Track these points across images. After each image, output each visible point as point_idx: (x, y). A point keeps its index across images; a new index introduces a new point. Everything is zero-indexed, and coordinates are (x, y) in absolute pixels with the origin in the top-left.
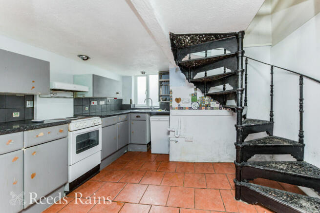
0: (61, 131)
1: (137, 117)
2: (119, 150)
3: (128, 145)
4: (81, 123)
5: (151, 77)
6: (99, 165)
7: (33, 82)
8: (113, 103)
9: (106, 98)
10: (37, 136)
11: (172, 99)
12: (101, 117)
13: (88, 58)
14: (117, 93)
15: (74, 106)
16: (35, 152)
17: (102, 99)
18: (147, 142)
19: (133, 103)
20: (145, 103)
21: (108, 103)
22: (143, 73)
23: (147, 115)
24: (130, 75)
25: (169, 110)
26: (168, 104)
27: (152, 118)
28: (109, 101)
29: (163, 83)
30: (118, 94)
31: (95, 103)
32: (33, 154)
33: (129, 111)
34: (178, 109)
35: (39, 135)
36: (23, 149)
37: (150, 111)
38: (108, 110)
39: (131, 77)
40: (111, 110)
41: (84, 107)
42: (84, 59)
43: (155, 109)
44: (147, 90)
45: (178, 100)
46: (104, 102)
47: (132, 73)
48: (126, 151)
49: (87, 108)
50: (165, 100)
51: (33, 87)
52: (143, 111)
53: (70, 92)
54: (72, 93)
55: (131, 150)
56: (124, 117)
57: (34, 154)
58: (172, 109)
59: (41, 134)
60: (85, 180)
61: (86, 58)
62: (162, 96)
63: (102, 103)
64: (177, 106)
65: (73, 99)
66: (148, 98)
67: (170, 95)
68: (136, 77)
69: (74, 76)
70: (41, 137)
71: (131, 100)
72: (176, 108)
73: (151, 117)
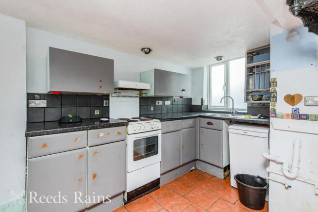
0: (119, 133)
1: (209, 123)
2: (183, 165)
3: (195, 160)
4: (139, 126)
5: (232, 64)
6: (159, 179)
7: (101, 81)
8: (180, 103)
9: (172, 97)
10: (98, 136)
11: (275, 97)
12: (162, 120)
13: (150, 50)
14: (183, 90)
15: (140, 105)
16: (96, 153)
17: (168, 98)
18: (224, 165)
19: (205, 103)
20: (223, 104)
21: (174, 103)
22: (219, 58)
23: (224, 123)
24: (202, 66)
25: (268, 117)
26: (267, 106)
27: (233, 128)
28: (176, 100)
29: (255, 70)
30: (184, 92)
31: (161, 103)
32: (94, 154)
33: (198, 115)
34: (293, 118)
35: (100, 136)
36: (87, 148)
37: (230, 116)
38: (174, 111)
39: (202, 68)
40: (178, 112)
41: (149, 107)
42: (146, 53)
43: (238, 113)
44: (227, 84)
45: (291, 99)
46: (169, 101)
47: (204, 63)
48: (193, 168)
49: (152, 109)
50: (260, 99)
51: (101, 87)
52: (218, 115)
53: (136, 91)
54: (138, 92)
55: (200, 169)
56: (190, 121)
57: (96, 154)
58: (275, 117)
59: (102, 135)
60: (143, 193)
61: (148, 51)
62: (252, 92)
63: (168, 103)
64: (290, 112)
65: (138, 98)
66: (227, 96)
67: (271, 89)
68: (210, 67)
69: (141, 74)
70: (101, 137)
71: (202, 100)
72: (288, 116)
73: (231, 127)
